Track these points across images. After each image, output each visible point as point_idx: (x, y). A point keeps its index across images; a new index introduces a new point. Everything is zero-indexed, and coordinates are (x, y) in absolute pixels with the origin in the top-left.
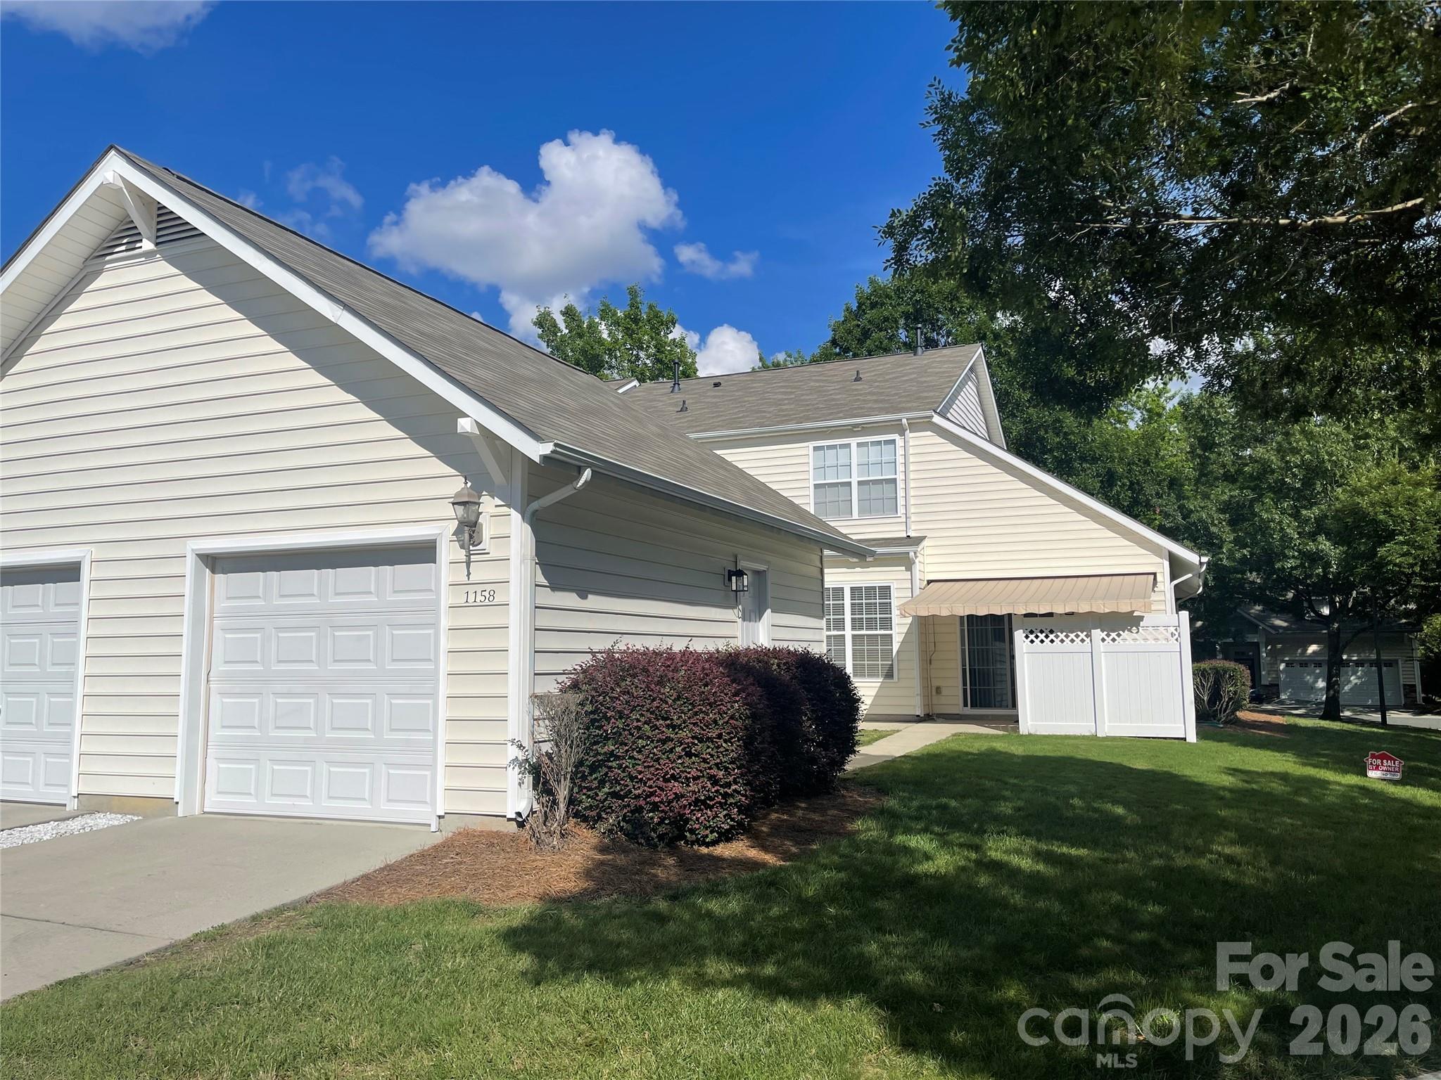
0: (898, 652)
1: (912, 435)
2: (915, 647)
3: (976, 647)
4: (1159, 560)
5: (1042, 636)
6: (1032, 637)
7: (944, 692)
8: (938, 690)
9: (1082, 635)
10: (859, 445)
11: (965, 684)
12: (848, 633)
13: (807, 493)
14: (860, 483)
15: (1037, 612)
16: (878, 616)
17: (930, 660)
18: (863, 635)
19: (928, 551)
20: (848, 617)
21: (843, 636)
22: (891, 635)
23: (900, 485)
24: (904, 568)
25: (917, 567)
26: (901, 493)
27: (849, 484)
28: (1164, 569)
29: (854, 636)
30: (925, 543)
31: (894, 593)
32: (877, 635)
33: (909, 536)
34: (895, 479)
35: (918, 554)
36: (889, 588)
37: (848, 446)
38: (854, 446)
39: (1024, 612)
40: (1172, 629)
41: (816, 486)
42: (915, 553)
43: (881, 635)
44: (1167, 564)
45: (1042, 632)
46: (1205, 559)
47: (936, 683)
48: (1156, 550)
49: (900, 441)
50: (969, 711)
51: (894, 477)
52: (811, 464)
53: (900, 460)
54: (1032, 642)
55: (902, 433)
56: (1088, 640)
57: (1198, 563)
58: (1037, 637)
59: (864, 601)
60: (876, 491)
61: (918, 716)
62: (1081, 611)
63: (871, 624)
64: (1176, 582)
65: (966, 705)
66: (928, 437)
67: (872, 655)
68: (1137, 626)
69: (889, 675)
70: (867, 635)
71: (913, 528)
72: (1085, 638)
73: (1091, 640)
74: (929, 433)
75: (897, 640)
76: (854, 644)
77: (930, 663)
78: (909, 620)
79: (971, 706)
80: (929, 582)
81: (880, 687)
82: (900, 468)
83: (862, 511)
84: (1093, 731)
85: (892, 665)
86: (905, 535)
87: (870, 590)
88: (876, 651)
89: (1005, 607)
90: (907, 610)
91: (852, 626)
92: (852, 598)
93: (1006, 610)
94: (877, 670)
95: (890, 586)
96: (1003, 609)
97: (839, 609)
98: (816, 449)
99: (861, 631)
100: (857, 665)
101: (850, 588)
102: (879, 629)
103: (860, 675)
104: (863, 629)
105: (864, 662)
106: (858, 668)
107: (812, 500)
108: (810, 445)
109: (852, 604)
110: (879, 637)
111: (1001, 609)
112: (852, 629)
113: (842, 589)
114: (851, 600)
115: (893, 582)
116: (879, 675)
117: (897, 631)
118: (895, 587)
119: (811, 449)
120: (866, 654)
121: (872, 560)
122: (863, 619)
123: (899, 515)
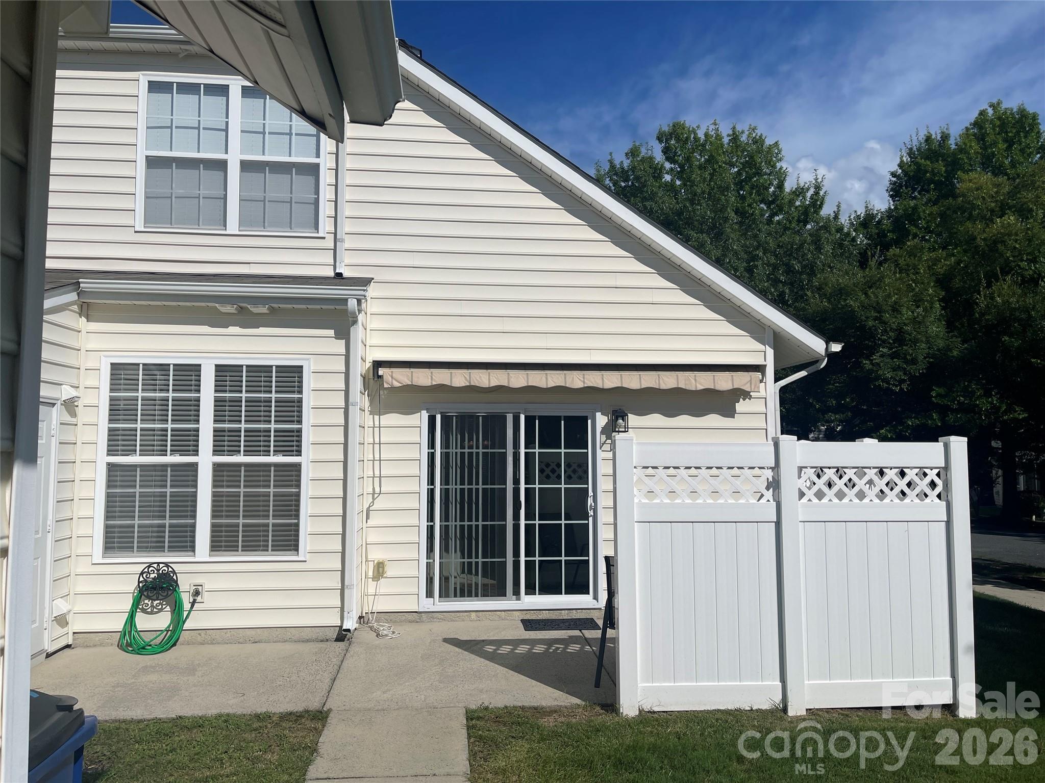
4: (762, 347)
7: (389, 571)
8: (379, 567)
10: (246, 91)
11: (430, 554)
12: (206, 459)
13: (131, 190)
14: (246, 166)
16: (273, 426)
17: (368, 512)
18: (239, 465)
20: (206, 426)
21: (194, 467)
22: (297, 467)
23: (326, 177)
24: (331, 332)
26: (326, 193)
27: (222, 165)
29: (217, 468)
31: (309, 382)
32: (268, 465)
33: (339, 275)
34: (317, 166)
36: (299, 369)
37: (222, 90)
38: (235, 92)
41: (152, 162)
42: (359, 301)
43: (276, 465)
44: (770, 352)
46: (835, 347)
48: (755, 327)
50: (436, 605)
51: (314, 160)
52: (142, 114)
57: (822, 353)
59: (244, 395)
60: (277, 185)
61: (348, 631)
63: (256, 442)
64: (783, 383)
65: (429, 594)
67: (256, 506)
69: (290, 546)
70: (247, 465)
71: (347, 261)
75: (310, 476)
76: (216, 483)
79: (441, 599)
82: (328, 146)
83: (243, 222)
85: (295, 525)
86: (332, 274)
87: (259, 372)
88: (264, 496)
89: (553, 376)
90: (428, 378)
91: (214, 446)
92: (219, 388)
93: (554, 382)
94: (264, 536)
95: (302, 367)
96: (549, 379)
97: (190, 410)
98: (154, 87)
99: (234, 457)
100: (220, 525)
101: (216, 366)
102: (272, 453)
103: (226, 546)
104: (240, 451)
105: (237, 521)
106: (221, 531)
107: (140, 188)
108: (141, 76)
109: (217, 400)
110: (272, 468)
111: (547, 379)
112: (214, 451)
113: (196, 369)
114: (216, 391)
115: (308, 359)
116: (268, 546)
117: (311, 457)
118: (313, 368)
119: (144, 86)
120: (242, 504)
121: (267, 312)
122: (241, 431)
123: (320, 235)
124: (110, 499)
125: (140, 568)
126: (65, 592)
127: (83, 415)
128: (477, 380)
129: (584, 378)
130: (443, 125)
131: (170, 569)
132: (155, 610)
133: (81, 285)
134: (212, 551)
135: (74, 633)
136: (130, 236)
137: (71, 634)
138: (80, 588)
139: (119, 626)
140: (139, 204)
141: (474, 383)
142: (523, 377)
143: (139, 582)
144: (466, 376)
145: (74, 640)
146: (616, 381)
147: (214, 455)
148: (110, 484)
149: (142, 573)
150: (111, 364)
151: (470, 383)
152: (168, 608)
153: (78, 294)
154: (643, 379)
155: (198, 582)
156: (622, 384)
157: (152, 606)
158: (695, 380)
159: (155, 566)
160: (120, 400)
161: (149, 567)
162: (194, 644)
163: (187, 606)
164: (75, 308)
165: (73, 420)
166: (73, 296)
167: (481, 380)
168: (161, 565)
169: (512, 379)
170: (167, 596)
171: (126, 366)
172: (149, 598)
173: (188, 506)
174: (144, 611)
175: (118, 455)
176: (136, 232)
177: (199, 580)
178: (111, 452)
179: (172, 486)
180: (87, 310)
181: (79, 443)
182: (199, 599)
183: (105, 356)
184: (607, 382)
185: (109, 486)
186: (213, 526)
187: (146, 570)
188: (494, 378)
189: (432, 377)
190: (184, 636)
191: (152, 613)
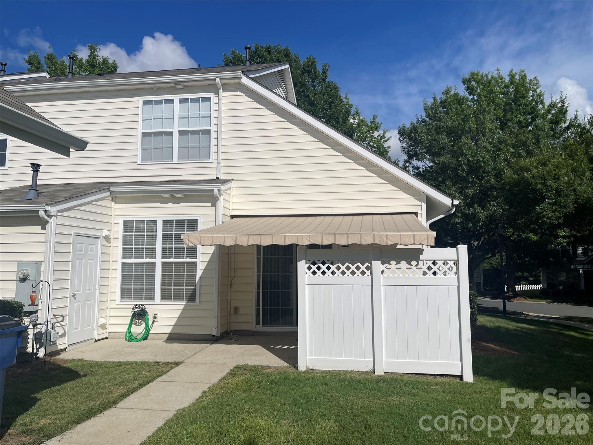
0: (200, 278)
1: (224, 94)
2: (215, 274)
3: (269, 273)
4: (420, 203)
5: (324, 268)
6: (314, 268)
7: (241, 312)
8: (236, 310)
9: (363, 268)
10: (182, 101)
11: (258, 304)
12: (159, 260)
13: (135, 147)
14: (181, 133)
15: (320, 243)
17: (231, 284)
18: (172, 263)
19: (233, 192)
20: (159, 246)
21: (154, 263)
22: (195, 263)
23: (213, 135)
24: (209, 204)
25: (221, 203)
26: (213, 142)
27: (171, 133)
28: (422, 208)
29: (164, 264)
30: (232, 184)
31: (200, 226)
33: (218, 178)
34: (210, 130)
35: (222, 192)
36: (196, 221)
37: (172, 101)
38: (177, 102)
39: (307, 243)
40: (451, 263)
41: (144, 135)
42: (219, 190)
43: (187, 263)
44: (424, 206)
45: (324, 263)
46: (456, 202)
47: (234, 304)
48: (416, 194)
49: (214, 99)
50: (261, 328)
51: (208, 128)
52: (140, 115)
53: (214, 114)
54: (314, 273)
55: (217, 93)
56: (368, 272)
57: (450, 205)
58: (319, 268)
59: (174, 233)
60: (193, 140)
61: (214, 336)
62: (364, 243)
64: (432, 220)
65: (258, 323)
66: (239, 97)
67: (179, 281)
68: (417, 259)
69: (192, 298)
70: (175, 263)
71: (222, 172)
72: (366, 270)
73: (371, 273)
74: (239, 93)
75: (201, 267)
76: (163, 270)
77: (231, 287)
78: (212, 249)
79: (262, 324)
80: (233, 217)
81: (183, 309)
82: (214, 121)
83: (180, 157)
84: (371, 367)
85: (195, 289)
86: (214, 177)
87: (180, 223)
88: (182, 276)
89: (289, 237)
90: (210, 240)
91: (162, 255)
92: (164, 230)
93: (289, 241)
94: (182, 294)
95: (197, 220)
96: (287, 239)
97: (152, 240)
98: (145, 103)
99: (170, 259)
100: (165, 289)
101: (163, 220)
102: (185, 257)
103: (167, 298)
104: (172, 257)
105: (171, 287)
106: (165, 292)
107: (139, 146)
108: (140, 99)
109: (163, 235)
110: (185, 264)
111: (285, 239)
112: (162, 257)
113: (155, 222)
114: (163, 231)
115: (200, 216)
116: (183, 298)
117: (201, 259)
118: (202, 220)
119: (141, 103)
120: (173, 280)
121: (183, 196)
122: (172, 248)
123: (211, 161)
124: (123, 277)
125: (132, 306)
126: (105, 315)
127: (113, 243)
128: (240, 241)
129: (310, 238)
130: (264, 107)
131: (144, 307)
132: (139, 324)
133: (111, 189)
134: (161, 300)
135: (109, 333)
136: (135, 166)
137: (107, 333)
138: (112, 314)
139: (125, 331)
140: (139, 153)
141: (238, 242)
142: (270, 238)
143: (132, 312)
144: (234, 238)
145: (109, 336)
146: (331, 239)
147: (162, 258)
148: (123, 271)
149: (133, 308)
150: (124, 221)
151: (236, 243)
152: (144, 324)
153: (110, 193)
154: (350, 237)
155: (156, 313)
156: (335, 241)
157: (138, 322)
158: (387, 238)
159: (138, 305)
160: (127, 236)
161: (136, 305)
162: (154, 339)
163: (151, 323)
164: (110, 198)
165: (109, 244)
166: (108, 194)
167: (243, 241)
168: (140, 305)
169: (263, 240)
170: (143, 318)
171: (130, 222)
172: (136, 319)
173: (151, 281)
174: (135, 324)
175: (126, 259)
176: (138, 165)
177: (156, 312)
178: (124, 257)
179: (146, 272)
180: (115, 199)
181: (111, 254)
182: (156, 320)
183: (121, 218)
184: (325, 241)
185: (123, 272)
186: (162, 289)
187: (135, 307)
188: (251, 239)
189: (212, 240)
190: (150, 336)
191: (138, 325)
